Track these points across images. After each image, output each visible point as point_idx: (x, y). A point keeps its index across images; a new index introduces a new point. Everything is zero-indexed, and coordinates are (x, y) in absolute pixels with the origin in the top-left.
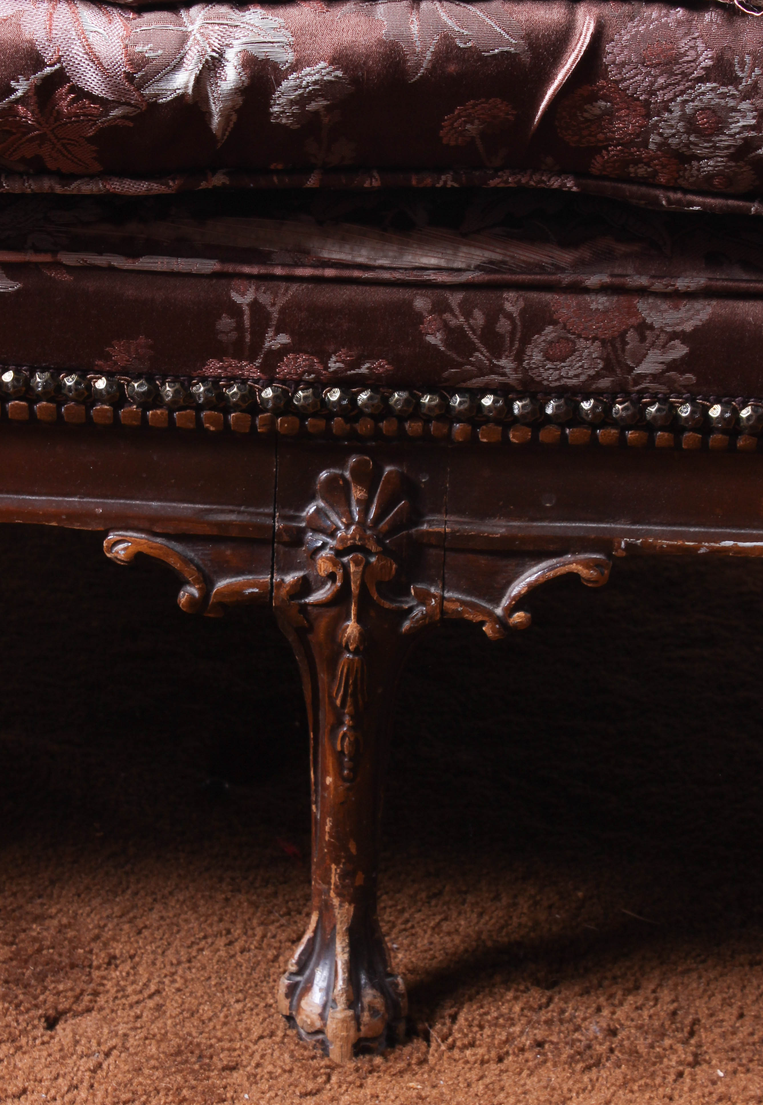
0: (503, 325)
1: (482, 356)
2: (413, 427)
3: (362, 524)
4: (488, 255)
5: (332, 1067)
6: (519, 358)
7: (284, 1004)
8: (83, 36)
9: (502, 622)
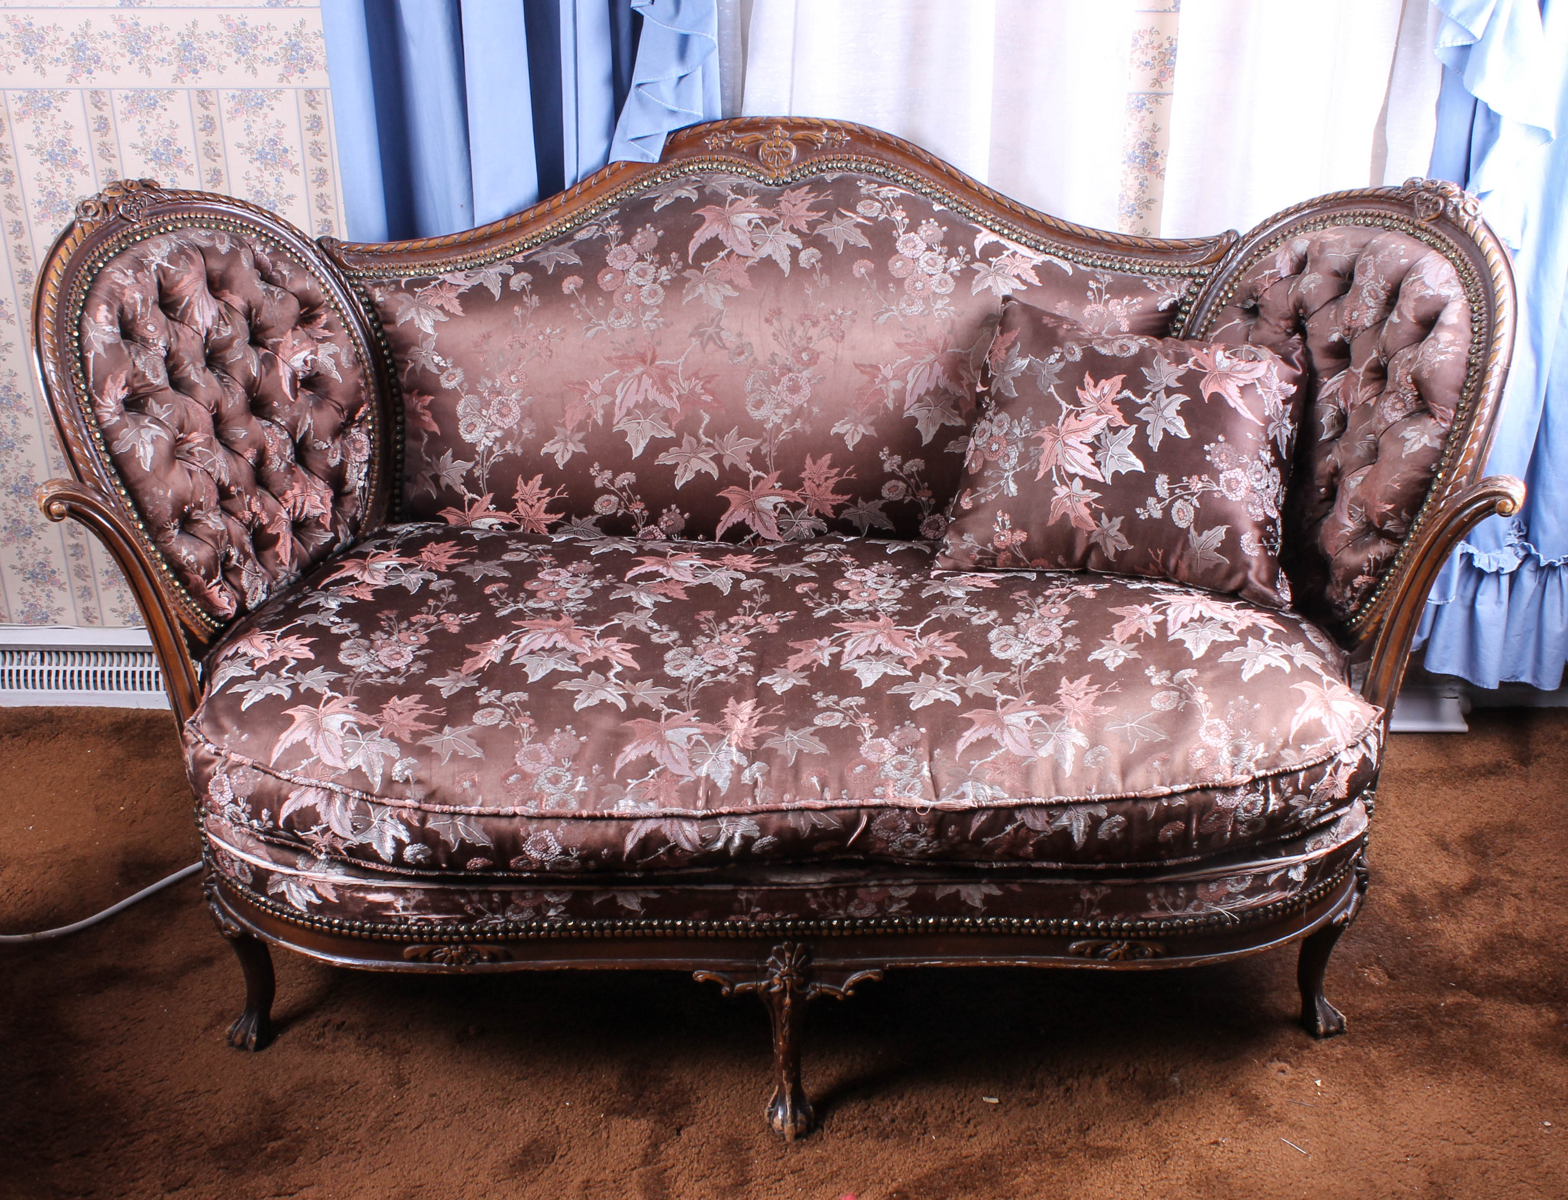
0: (839, 900)
1: (832, 910)
2: (807, 932)
3: (790, 965)
4: (834, 875)
5: (787, 1145)
6: (845, 910)
7: (767, 1119)
8: (683, 832)
9: (844, 994)
